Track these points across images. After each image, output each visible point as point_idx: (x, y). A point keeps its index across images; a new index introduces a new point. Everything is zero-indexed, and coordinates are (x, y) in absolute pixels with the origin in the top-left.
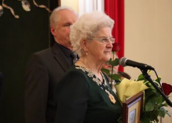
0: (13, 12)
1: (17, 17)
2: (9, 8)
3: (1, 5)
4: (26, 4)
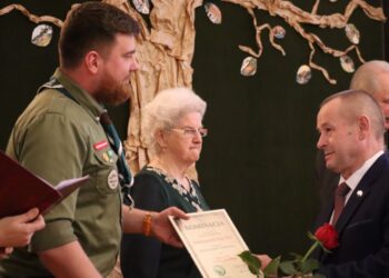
0: (326, 75)
1: (333, 82)
2: (320, 68)
3: (308, 64)
4: (347, 61)
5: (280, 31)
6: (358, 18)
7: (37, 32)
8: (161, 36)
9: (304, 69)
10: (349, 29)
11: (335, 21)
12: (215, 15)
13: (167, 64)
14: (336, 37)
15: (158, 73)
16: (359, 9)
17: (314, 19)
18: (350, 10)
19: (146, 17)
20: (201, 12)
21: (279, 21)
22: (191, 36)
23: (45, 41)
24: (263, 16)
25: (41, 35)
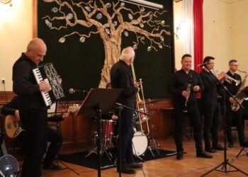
0: (155, 49)
1: (157, 51)
2: (153, 47)
3: (150, 46)
4: (160, 45)
5: (143, 38)
6: (164, 34)
7: (81, 39)
8: (113, 40)
9: (149, 48)
10: (161, 37)
11: (157, 35)
12: (126, 34)
13: (114, 46)
14: (158, 39)
15: (112, 49)
16: (164, 32)
17: (152, 35)
18: (161, 32)
19: (109, 35)
20: (123, 34)
21: (143, 35)
22: (120, 39)
23: (83, 41)
24: (139, 34)
25: (82, 39)
